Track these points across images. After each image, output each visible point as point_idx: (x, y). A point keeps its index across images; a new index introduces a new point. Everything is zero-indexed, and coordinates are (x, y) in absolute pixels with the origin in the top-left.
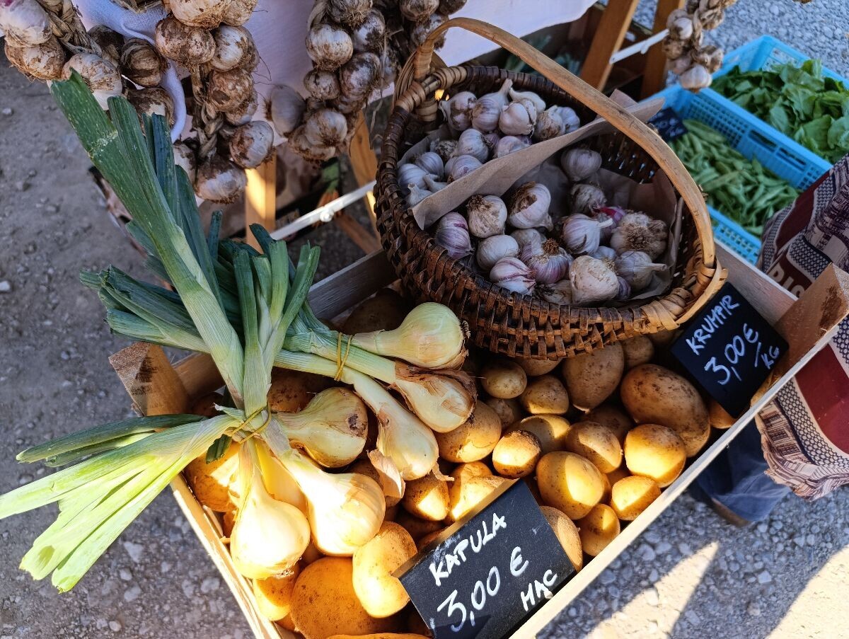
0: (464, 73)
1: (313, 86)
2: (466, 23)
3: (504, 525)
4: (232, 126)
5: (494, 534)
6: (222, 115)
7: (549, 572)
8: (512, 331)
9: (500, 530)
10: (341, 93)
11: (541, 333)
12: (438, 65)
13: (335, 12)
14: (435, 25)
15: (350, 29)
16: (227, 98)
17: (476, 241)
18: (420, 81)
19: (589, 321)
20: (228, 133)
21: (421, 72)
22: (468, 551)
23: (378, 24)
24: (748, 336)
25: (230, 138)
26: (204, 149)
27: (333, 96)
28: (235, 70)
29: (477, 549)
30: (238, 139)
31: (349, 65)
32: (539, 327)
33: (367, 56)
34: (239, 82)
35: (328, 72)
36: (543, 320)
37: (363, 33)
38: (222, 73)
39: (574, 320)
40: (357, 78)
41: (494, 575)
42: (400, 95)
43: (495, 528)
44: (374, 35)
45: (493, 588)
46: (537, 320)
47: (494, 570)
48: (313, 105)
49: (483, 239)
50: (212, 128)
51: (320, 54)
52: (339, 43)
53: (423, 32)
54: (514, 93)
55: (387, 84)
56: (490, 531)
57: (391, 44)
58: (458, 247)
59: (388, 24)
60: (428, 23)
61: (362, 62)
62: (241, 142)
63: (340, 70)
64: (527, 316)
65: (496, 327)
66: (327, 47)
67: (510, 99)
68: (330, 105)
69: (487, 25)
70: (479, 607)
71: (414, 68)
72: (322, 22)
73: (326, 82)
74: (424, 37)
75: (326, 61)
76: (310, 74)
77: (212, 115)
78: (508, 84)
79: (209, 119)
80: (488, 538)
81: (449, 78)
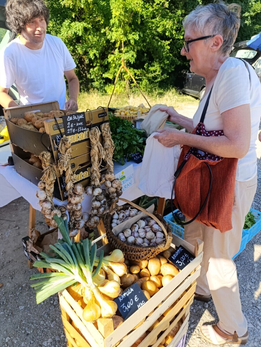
0: (122, 207)
1: (93, 212)
2: (121, 199)
3: (133, 290)
4: (76, 221)
5: (131, 292)
6: (75, 219)
7: (143, 301)
8: (134, 254)
9: (132, 291)
10: (98, 213)
11: (140, 253)
12: (117, 206)
13: (97, 199)
14: (116, 199)
15: (100, 201)
16: (77, 215)
17: (126, 238)
18: (114, 209)
19: (148, 249)
20: (76, 222)
21: (114, 207)
22: (126, 295)
23: (105, 200)
24: (186, 255)
25: (76, 223)
26: (71, 226)
27: (97, 213)
28: (79, 210)
29: (128, 295)
30: (78, 223)
31: (100, 207)
32: (139, 252)
33: (103, 206)
34: (80, 212)
35: (96, 209)
36: (140, 250)
37: (102, 202)
38: (77, 211)
39: (145, 250)
40: (101, 210)
41: (132, 301)
42: (110, 212)
43: (131, 291)
44: (105, 202)
45: (132, 303)
46: (138, 250)
47: (131, 300)
48: (92, 216)
49: (128, 237)
50: (73, 221)
51: (94, 206)
52: (97, 204)
53: (114, 200)
54: (131, 210)
55: (107, 210)
56: (130, 292)
57: (108, 203)
58: (123, 239)
59: (107, 199)
60: (115, 198)
61: (102, 207)
62: (79, 223)
63: (98, 209)
64: (137, 250)
65: (131, 253)
66: (96, 205)
67: (130, 211)
68: (96, 215)
69: (124, 199)
70: (129, 307)
71: (112, 207)
72: (95, 200)
73: (95, 211)
74: (114, 201)
75: (96, 207)
76: (92, 210)
77: (73, 219)
78: (130, 208)
79: (72, 220)
80: (130, 293)
81: (119, 208)
